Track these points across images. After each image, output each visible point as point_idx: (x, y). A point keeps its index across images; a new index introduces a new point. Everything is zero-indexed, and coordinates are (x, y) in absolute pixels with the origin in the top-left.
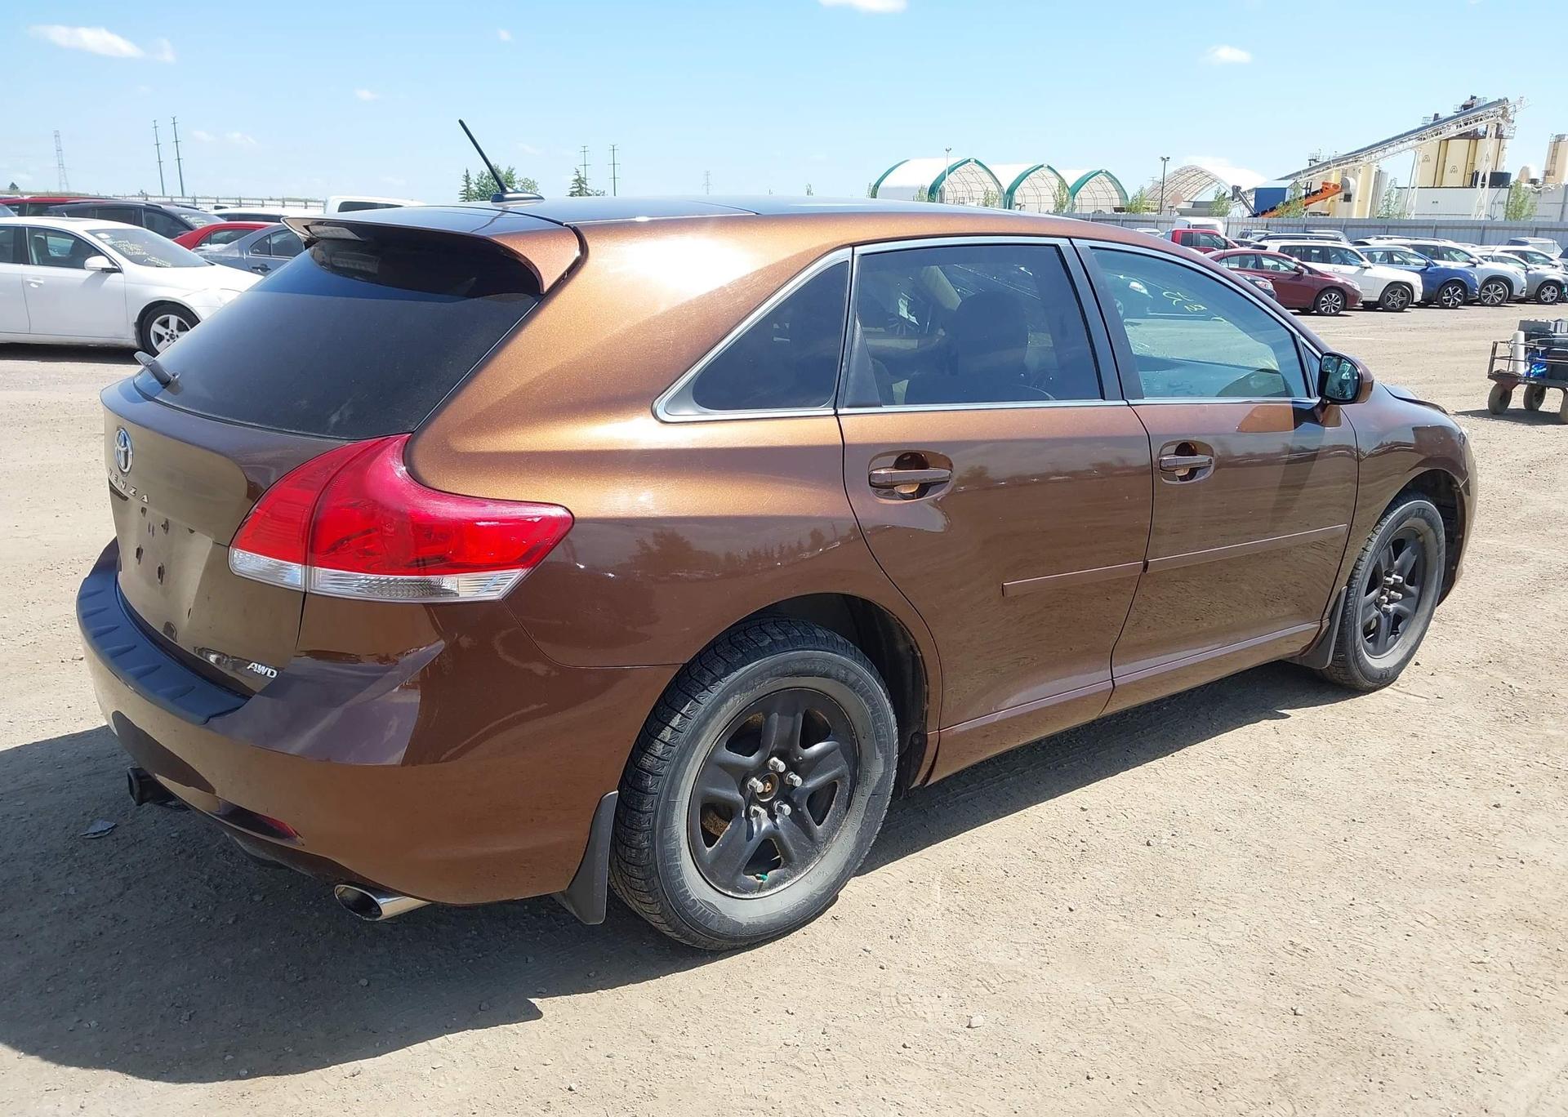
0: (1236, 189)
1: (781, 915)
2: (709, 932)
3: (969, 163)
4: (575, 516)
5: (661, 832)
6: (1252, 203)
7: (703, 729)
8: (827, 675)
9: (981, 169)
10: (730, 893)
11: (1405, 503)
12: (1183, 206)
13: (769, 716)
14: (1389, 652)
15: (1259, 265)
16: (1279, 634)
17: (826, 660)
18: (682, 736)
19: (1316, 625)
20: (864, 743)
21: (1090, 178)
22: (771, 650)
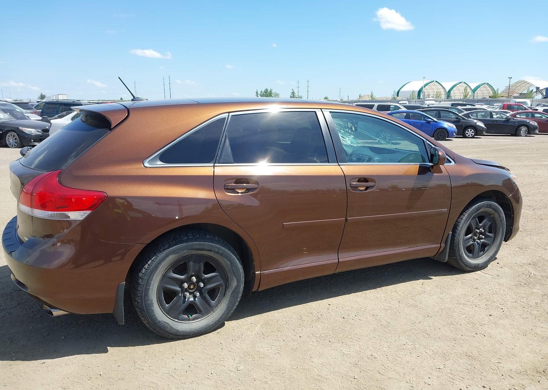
0: (538, 88)
1: (195, 329)
2: (166, 332)
3: (433, 82)
4: (108, 195)
5: (144, 297)
6: (545, 94)
7: (159, 265)
8: (210, 250)
9: (438, 84)
10: (176, 320)
11: (480, 202)
12: (515, 95)
13: (189, 263)
14: (480, 258)
15: (533, 116)
16: (419, 248)
17: (209, 245)
18: (151, 267)
19: (438, 246)
20: (229, 274)
21: (481, 86)
22: (187, 241)
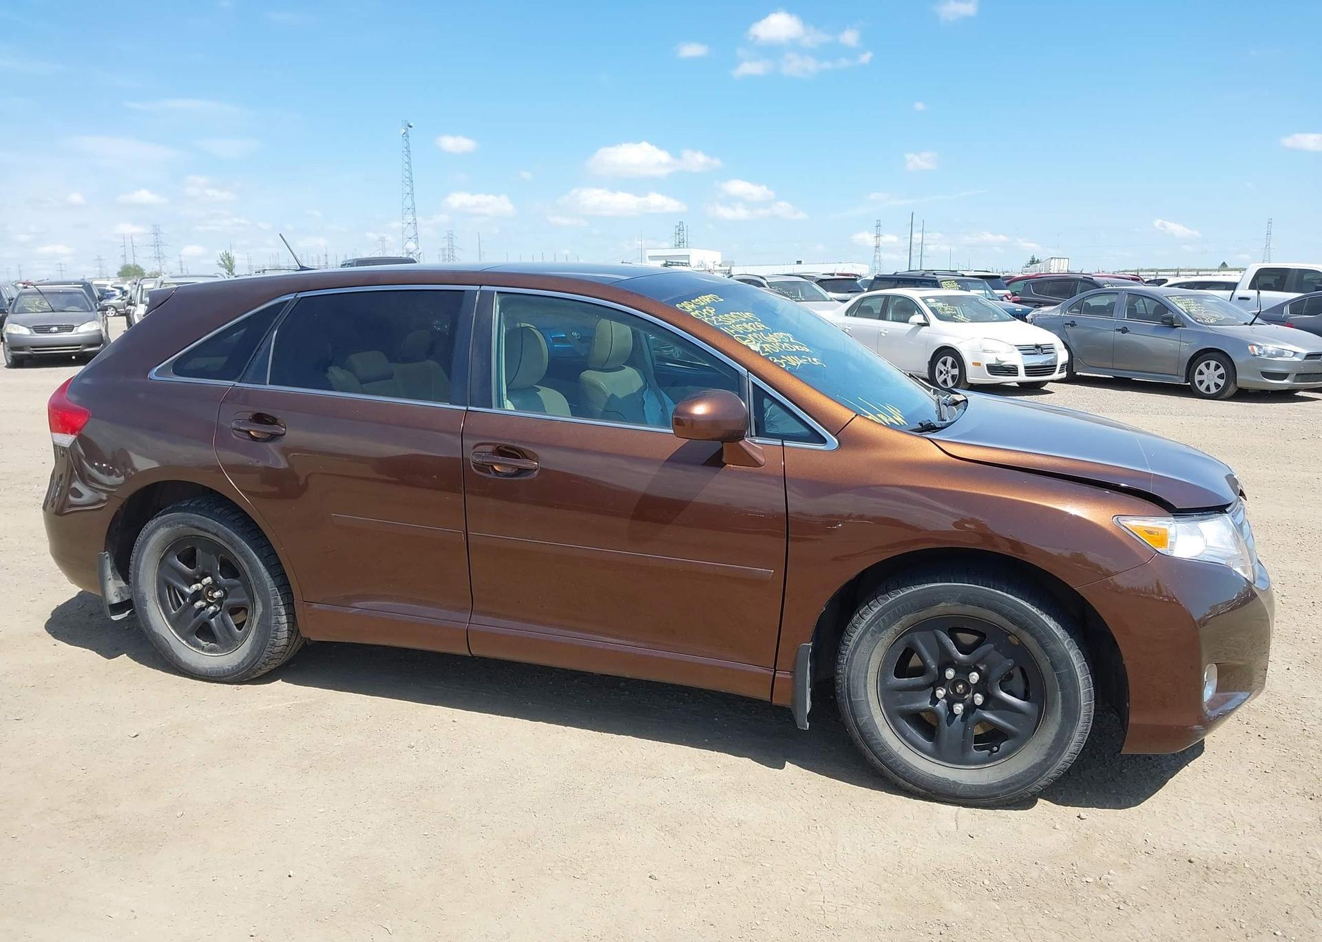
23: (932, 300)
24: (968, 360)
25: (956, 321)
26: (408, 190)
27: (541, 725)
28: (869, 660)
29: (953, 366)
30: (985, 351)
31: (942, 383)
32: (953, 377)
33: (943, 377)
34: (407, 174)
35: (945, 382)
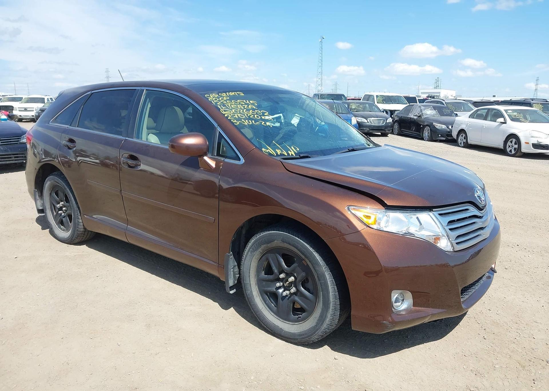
10: (57, 226)
11: (274, 230)
23: (511, 111)
24: (523, 141)
25: (521, 122)
26: (320, 64)
27: (154, 276)
28: (250, 265)
29: (515, 144)
30: (532, 137)
31: (509, 151)
32: (515, 149)
33: (510, 149)
34: (320, 58)
35: (511, 151)
